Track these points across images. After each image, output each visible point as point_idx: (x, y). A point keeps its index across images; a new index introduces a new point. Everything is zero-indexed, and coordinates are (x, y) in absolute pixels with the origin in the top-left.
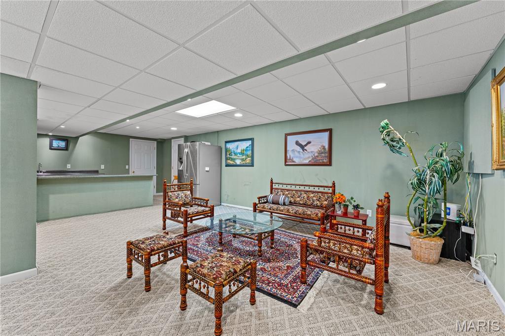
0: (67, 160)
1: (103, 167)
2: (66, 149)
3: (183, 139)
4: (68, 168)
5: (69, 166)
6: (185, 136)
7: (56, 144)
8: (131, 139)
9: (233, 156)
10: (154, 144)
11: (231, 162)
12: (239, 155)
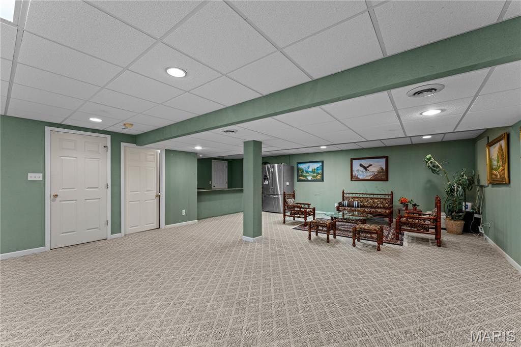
8: (213, 160)
9: (305, 174)
10: (226, 164)
11: (303, 178)
12: (310, 173)
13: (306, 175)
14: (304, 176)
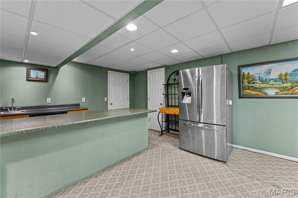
0: (47, 93)
1: (84, 100)
2: (46, 80)
3: (163, 69)
4: (48, 102)
5: (49, 101)
6: (166, 66)
7: (34, 74)
8: (109, 71)
9: (258, 85)
10: (128, 76)
11: (254, 93)
12: (272, 82)
13: (262, 85)
14: (255, 89)
